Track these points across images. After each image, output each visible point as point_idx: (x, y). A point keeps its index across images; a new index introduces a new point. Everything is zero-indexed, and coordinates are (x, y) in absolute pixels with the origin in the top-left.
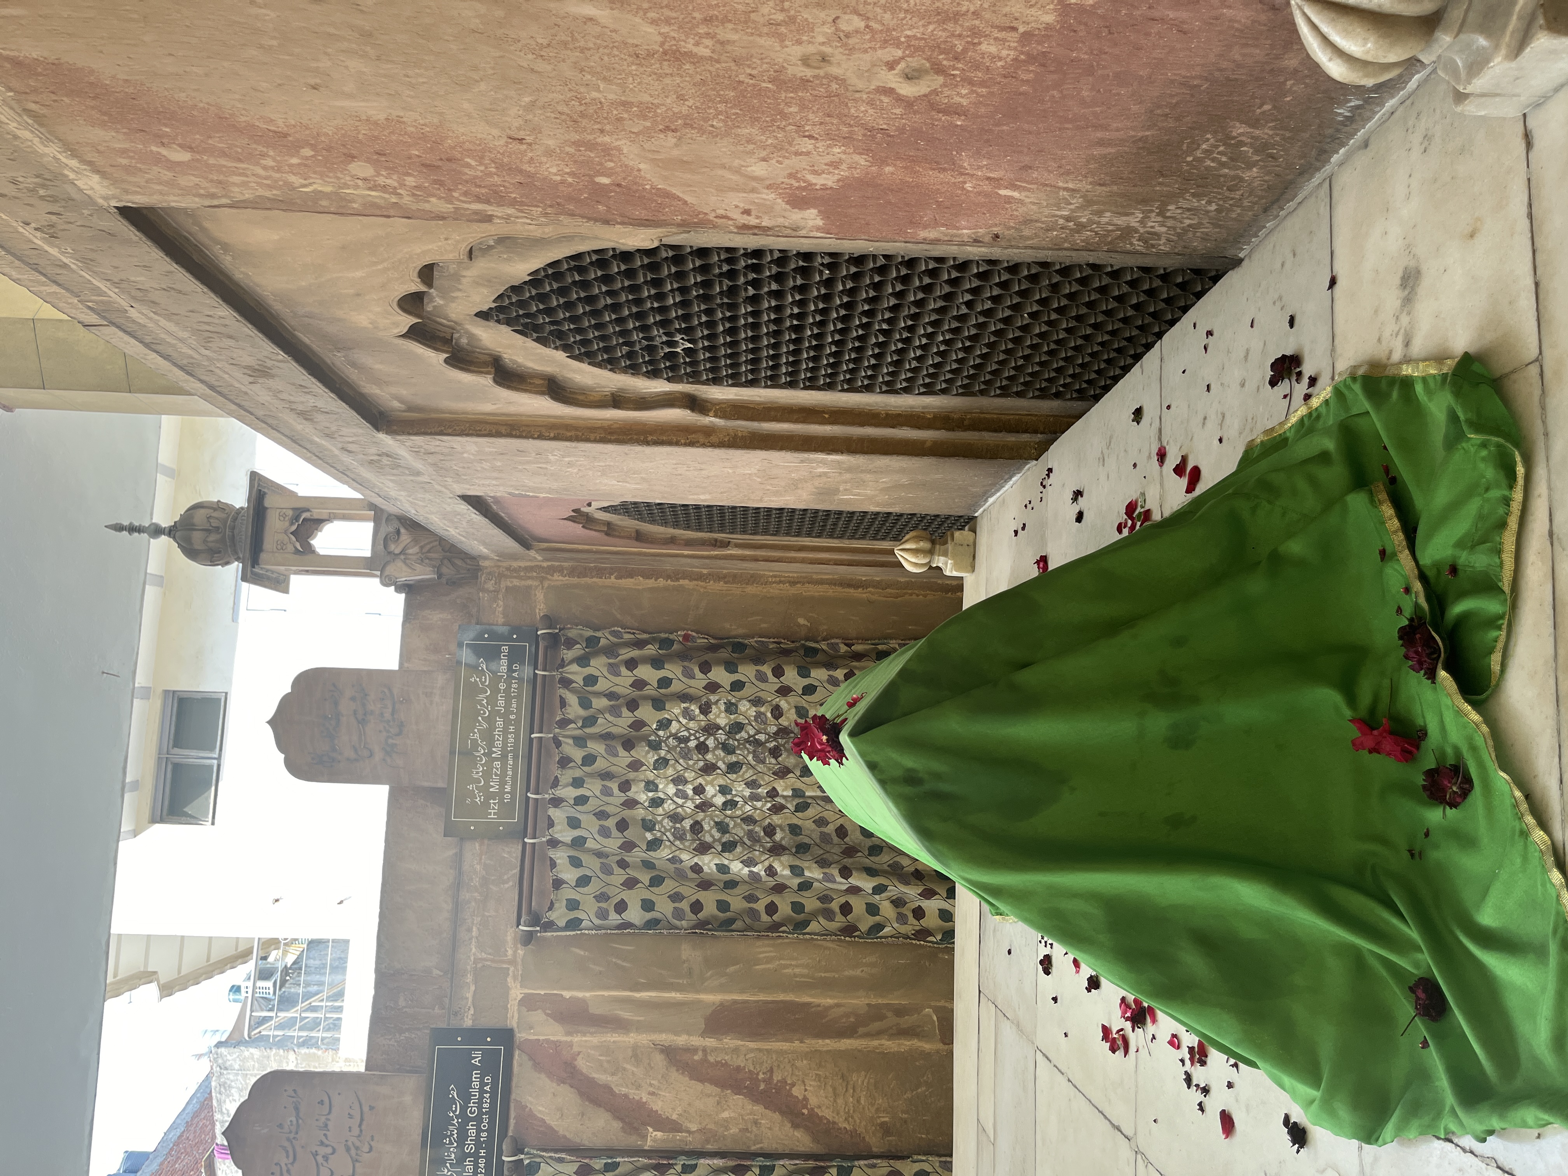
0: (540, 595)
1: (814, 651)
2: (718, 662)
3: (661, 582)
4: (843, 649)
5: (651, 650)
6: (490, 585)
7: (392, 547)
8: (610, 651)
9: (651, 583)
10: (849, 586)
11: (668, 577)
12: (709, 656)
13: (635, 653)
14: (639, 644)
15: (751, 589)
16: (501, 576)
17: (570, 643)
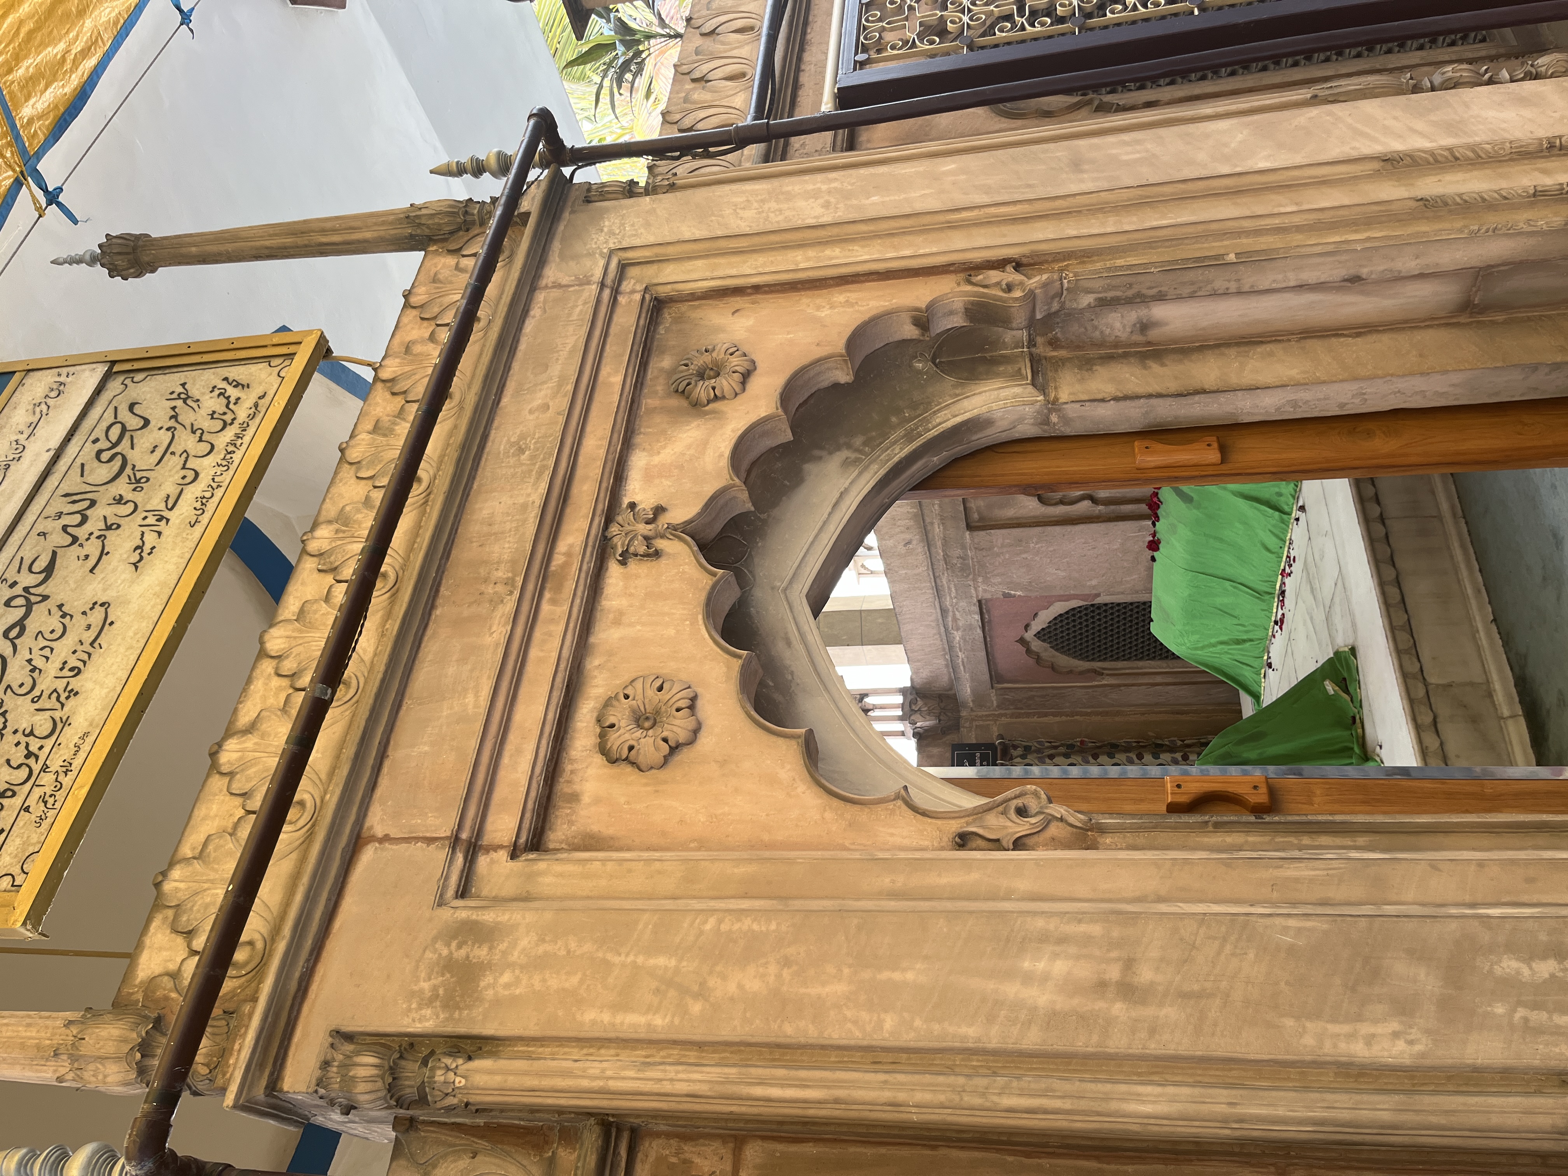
0: (995, 729)
1: (1162, 745)
2: (1103, 754)
3: (1064, 718)
4: (1179, 743)
5: (1062, 750)
6: (967, 725)
7: (913, 707)
8: (1038, 751)
9: (1058, 719)
10: (1177, 713)
11: (1067, 716)
12: (1096, 751)
13: (1053, 751)
14: (1056, 747)
15: (1117, 719)
16: (973, 720)
17: (1015, 747)
